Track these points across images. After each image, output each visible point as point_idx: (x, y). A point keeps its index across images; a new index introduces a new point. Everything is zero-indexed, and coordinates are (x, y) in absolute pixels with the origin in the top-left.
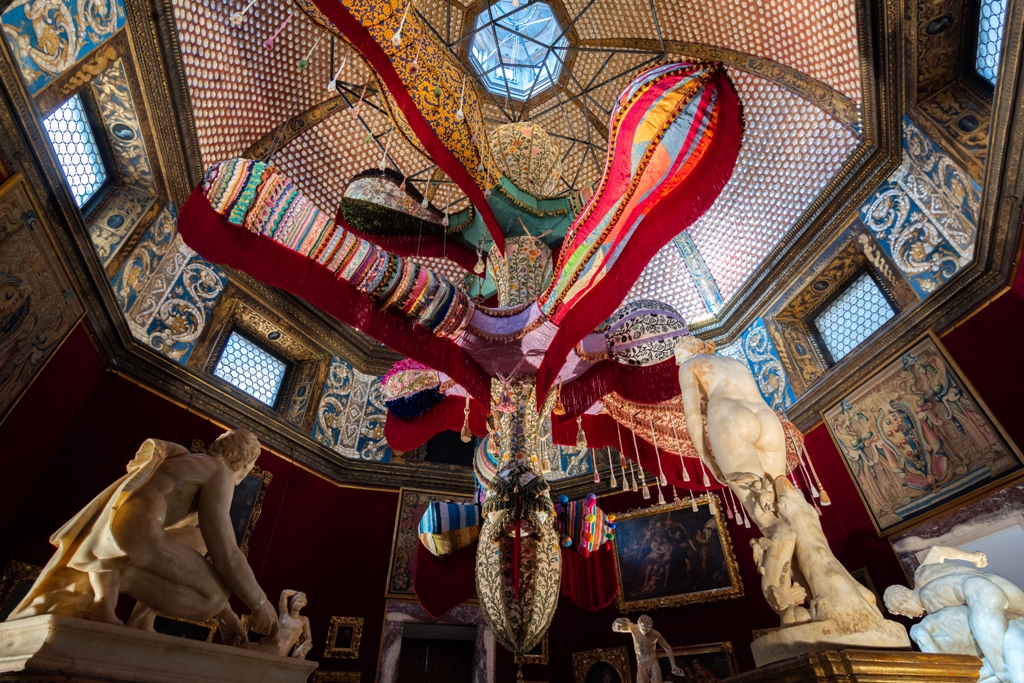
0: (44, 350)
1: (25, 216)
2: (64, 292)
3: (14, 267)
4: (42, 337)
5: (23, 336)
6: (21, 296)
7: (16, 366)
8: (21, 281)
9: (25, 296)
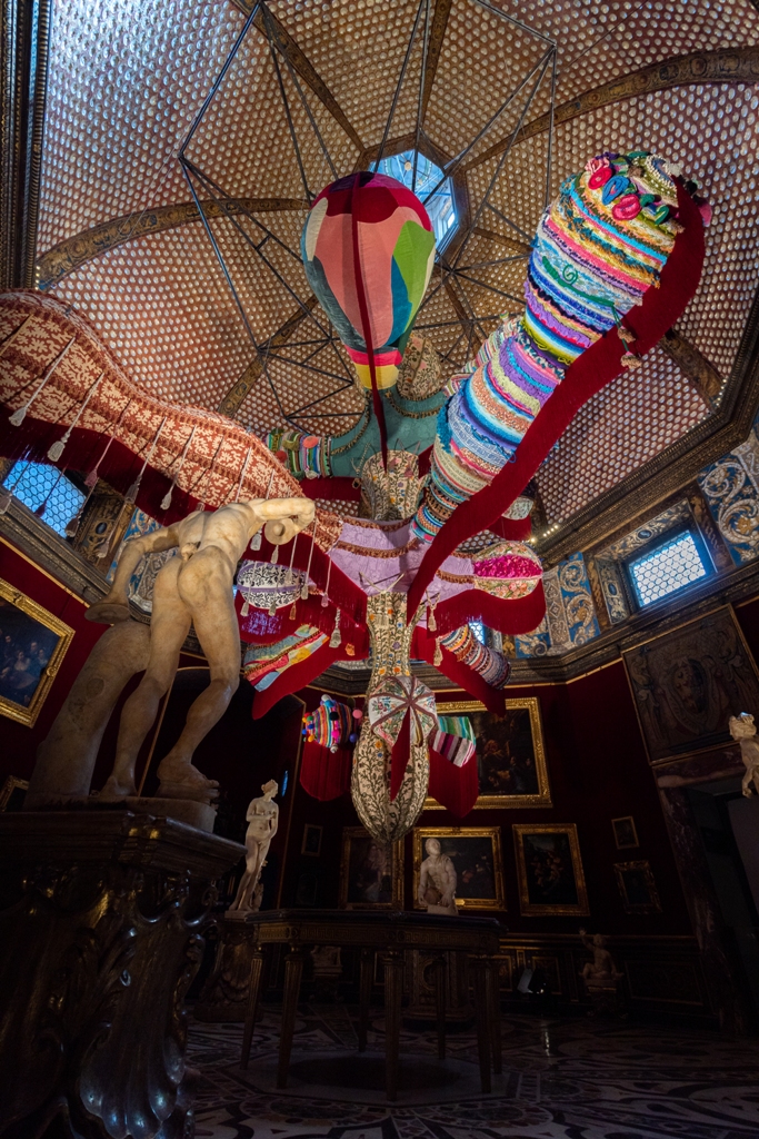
0: (737, 653)
1: (641, 655)
2: (701, 628)
3: (666, 668)
4: (725, 653)
5: (713, 671)
6: (685, 666)
7: (733, 681)
8: (676, 664)
9: (687, 663)
